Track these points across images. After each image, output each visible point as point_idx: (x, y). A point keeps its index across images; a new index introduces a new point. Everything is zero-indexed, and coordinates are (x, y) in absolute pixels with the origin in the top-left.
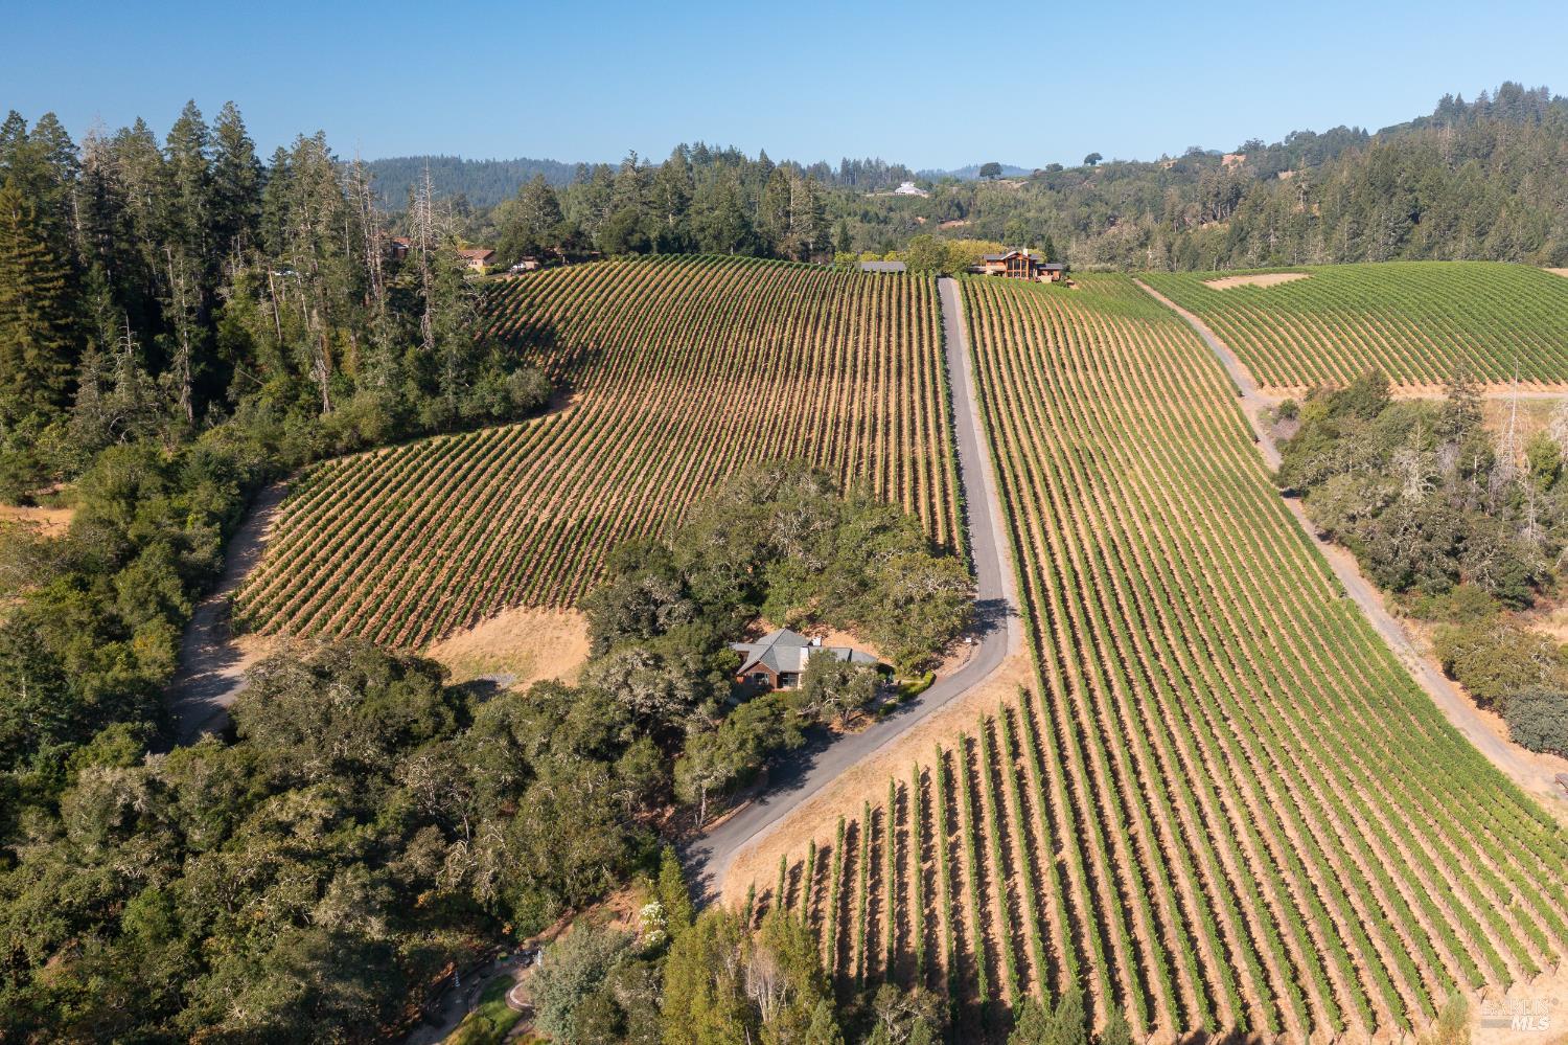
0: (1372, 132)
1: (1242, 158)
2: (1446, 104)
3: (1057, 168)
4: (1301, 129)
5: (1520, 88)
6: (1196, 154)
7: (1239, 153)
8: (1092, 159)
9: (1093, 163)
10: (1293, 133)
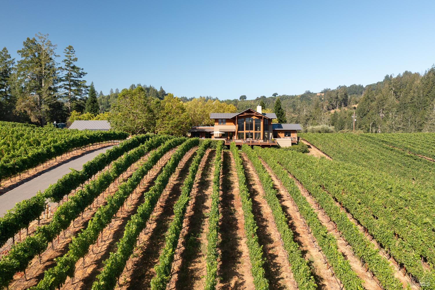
0: (364, 86)
1: (323, 94)
2: (387, 77)
3: (264, 97)
4: (342, 85)
5: (410, 73)
6: (308, 93)
7: (322, 93)
8: (275, 95)
9: (275, 96)
10: (339, 86)
